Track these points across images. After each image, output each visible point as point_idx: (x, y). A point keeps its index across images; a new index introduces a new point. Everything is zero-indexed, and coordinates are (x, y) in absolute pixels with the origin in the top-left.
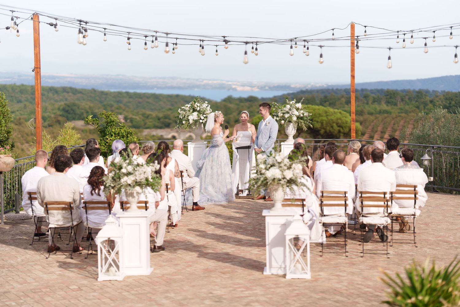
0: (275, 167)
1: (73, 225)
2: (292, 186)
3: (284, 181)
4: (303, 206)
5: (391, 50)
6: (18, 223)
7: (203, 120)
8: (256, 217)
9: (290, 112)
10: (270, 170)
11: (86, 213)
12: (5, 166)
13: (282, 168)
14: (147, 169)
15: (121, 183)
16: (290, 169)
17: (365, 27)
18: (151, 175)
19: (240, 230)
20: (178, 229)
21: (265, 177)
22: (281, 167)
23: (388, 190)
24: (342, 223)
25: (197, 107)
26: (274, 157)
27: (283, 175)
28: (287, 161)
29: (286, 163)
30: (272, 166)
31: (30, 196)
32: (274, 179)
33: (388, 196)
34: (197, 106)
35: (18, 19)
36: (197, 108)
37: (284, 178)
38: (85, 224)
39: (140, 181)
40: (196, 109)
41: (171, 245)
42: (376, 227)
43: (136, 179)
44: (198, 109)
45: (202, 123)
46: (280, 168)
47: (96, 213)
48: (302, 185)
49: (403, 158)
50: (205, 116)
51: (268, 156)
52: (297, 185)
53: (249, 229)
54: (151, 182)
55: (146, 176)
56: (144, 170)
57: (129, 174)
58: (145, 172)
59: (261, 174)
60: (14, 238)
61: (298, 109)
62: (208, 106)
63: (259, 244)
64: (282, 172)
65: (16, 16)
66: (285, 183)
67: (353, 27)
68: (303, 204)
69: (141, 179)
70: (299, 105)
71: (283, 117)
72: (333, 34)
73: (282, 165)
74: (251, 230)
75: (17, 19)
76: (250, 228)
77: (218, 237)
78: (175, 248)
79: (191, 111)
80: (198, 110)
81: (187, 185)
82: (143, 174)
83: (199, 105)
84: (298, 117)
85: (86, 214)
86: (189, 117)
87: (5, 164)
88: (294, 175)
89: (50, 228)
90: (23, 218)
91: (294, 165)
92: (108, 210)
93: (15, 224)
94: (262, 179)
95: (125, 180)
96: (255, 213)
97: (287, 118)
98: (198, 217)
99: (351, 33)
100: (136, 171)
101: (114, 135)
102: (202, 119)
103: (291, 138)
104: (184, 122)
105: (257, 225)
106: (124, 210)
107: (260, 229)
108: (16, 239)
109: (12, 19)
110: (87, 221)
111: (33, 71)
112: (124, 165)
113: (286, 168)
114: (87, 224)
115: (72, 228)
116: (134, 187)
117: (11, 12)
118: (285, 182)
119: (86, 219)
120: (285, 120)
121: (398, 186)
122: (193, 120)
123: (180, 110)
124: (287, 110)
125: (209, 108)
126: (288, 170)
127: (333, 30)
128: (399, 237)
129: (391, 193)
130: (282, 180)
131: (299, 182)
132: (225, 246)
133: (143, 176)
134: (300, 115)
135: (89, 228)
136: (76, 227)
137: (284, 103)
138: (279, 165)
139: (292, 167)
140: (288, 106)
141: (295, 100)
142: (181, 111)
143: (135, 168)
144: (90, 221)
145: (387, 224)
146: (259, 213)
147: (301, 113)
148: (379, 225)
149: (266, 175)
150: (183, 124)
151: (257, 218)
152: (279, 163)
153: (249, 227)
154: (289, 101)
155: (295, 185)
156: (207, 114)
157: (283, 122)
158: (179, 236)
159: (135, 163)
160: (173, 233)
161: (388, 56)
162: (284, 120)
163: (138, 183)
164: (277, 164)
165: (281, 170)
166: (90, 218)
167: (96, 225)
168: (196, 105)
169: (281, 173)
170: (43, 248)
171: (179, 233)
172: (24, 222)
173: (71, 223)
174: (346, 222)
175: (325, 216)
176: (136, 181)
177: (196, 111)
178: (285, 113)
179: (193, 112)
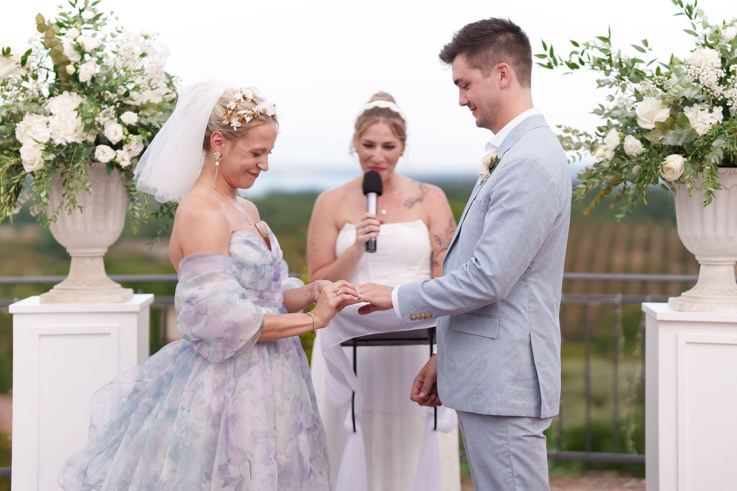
7: (118, 146)
25: (75, 57)
34: (80, 49)
36: (76, 65)
40: (70, 69)
45: (113, 165)
50: (130, 118)
71: (677, 120)
86: (20, 127)
97: (709, 139)
102: (115, 139)
103: (717, 275)
120: (691, 149)
122: (49, 147)
157: (673, 163)
177: (70, 89)
178: (689, 102)
179: (51, 95)
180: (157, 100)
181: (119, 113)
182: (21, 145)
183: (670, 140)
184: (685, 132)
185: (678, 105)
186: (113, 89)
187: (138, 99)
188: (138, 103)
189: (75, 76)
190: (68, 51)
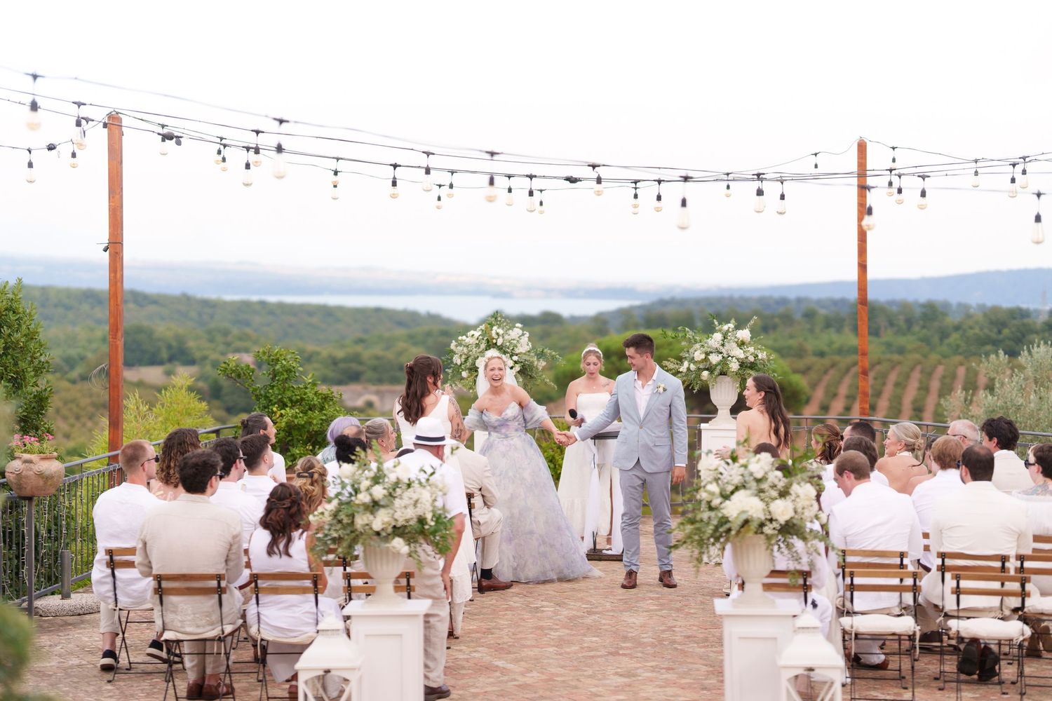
0: (748, 492)
1: (223, 632)
2: (791, 541)
3: (771, 526)
4: (806, 588)
5: (1042, 197)
6: (70, 624)
8: (656, 610)
9: (723, 351)
10: (733, 497)
11: (258, 603)
12: (41, 483)
13: (767, 494)
14: (421, 494)
15: (356, 530)
16: (788, 498)
17: (894, 148)
18: (431, 508)
19: (624, 645)
20: (468, 639)
21: (723, 517)
22: (762, 491)
23: (1012, 553)
24: (906, 633)
25: (496, 337)
26: (745, 466)
27: (770, 512)
28: (776, 477)
29: (776, 482)
30: (737, 489)
31: (111, 557)
32: (746, 522)
33: (1012, 565)
34: (498, 334)
35: (90, 122)
36: (496, 339)
37: (771, 520)
38: (253, 631)
39: (404, 523)
40: (494, 341)
41: (460, 682)
42: (983, 646)
43: (396, 520)
44: (500, 342)
46: (761, 494)
47: (281, 602)
48: (815, 537)
49: (1036, 468)
50: (515, 358)
51: (728, 464)
52: (804, 539)
53: (645, 640)
54: (430, 526)
55: (419, 511)
56: (415, 497)
57: (374, 506)
58: (416, 502)
59: (711, 509)
60: (66, 665)
61: (742, 344)
62: (523, 335)
63: (683, 681)
64: (767, 504)
65: (85, 116)
66: (776, 532)
67: (862, 148)
68: (805, 584)
69: (407, 521)
70: (744, 334)
71: (706, 359)
72: (816, 166)
73: (765, 486)
74: (653, 645)
75: (87, 122)
76: (647, 638)
77: (575, 664)
78: (473, 690)
79: (483, 346)
80: (498, 344)
81: (482, 528)
82: (412, 507)
83: (501, 331)
84: (743, 364)
85: (256, 606)
86: (477, 362)
87: (43, 478)
88: (796, 512)
89: (166, 641)
90: (81, 612)
91: (795, 488)
92: (312, 597)
93: (62, 626)
94: (715, 522)
95: (366, 522)
96: (651, 599)
97: (716, 365)
98: (510, 609)
99: (858, 162)
100: (395, 497)
101: (289, 405)
103: (724, 412)
104: (464, 374)
105: (663, 631)
106: (353, 595)
107: (674, 642)
108: (72, 667)
109: (78, 124)
110: (259, 622)
111: (105, 250)
112: (365, 484)
113: (774, 493)
114: (259, 630)
115: (220, 639)
116: (388, 538)
117: (76, 106)
118: (774, 529)
119: (257, 618)
120: (711, 369)
121: (1037, 538)
123: (454, 343)
124: (717, 345)
125: (525, 339)
126: (783, 499)
127: (816, 154)
128: (1033, 669)
129: (1021, 558)
130: (768, 523)
131: (808, 530)
132: (596, 686)
133: (411, 513)
134: (747, 358)
135: (262, 640)
136: (230, 638)
137: (709, 329)
138: (758, 485)
139: (792, 492)
140: (718, 336)
141: (733, 321)
142: (456, 346)
143: (391, 490)
144: (268, 624)
145: (1021, 639)
146: (658, 598)
147: (749, 353)
148: (987, 641)
149: (723, 511)
150: (462, 379)
151: (658, 613)
152: (758, 481)
153: (645, 635)
154: (720, 324)
155: (798, 537)
156: (519, 354)
157: (705, 374)
158: (474, 658)
159: (392, 478)
160: (460, 651)
161: (1036, 213)
162: (707, 369)
163: (398, 531)
164: (754, 484)
165: (762, 500)
166: (264, 615)
167: (281, 635)
168: (494, 332)
169: (761, 505)
170: (142, 690)
171: (475, 651)
172: (82, 622)
173: (220, 628)
174: (915, 633)
175: (855, 613)
176: (394, 524)
177: (493, 347)
178: (712, 353)
179: (486, 350)
180: (524, 352)
181: (511, 356)
182: (478, 368)
183: (701, 366)
184: (708, 363)
185: (707, 354)
186: (508, 348)
187: (517, 351)
188: (517, 352)
189: (496, 344)
190: (494, 335)
